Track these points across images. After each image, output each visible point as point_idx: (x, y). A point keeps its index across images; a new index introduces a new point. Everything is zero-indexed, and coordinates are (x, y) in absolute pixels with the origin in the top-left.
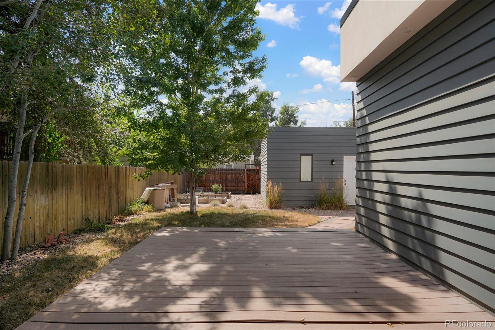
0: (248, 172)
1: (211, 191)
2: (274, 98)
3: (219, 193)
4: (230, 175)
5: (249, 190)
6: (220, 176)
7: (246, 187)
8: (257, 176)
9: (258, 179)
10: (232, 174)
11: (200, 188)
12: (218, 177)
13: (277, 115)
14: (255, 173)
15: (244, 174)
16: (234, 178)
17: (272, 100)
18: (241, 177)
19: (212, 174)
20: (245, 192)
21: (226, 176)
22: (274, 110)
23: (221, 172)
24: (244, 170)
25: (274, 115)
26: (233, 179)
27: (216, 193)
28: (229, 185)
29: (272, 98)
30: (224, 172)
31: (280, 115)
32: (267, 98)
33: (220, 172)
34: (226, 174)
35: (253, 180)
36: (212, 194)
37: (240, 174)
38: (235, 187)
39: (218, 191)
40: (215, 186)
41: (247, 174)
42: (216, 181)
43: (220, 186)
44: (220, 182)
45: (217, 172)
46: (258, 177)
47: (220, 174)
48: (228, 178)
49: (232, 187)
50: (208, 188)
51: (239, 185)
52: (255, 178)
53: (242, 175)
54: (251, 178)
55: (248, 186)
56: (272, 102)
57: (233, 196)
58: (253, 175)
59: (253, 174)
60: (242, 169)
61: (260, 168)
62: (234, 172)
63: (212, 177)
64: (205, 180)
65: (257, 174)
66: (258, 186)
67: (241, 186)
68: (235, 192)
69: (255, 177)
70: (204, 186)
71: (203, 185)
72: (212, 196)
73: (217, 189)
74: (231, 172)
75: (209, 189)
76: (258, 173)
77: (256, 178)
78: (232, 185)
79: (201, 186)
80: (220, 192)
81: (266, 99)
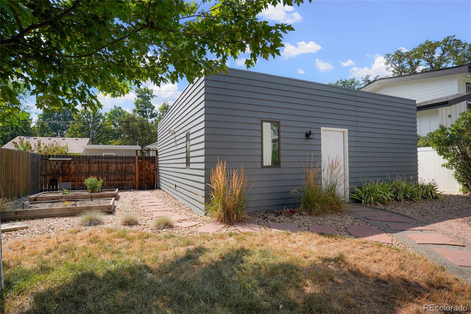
0: (140, 161)
1: (84, 188)
2: (154, 96)
3: (99, 192)
4: (113, 165)
5: (142, 183)
6: (98, 166)
7: (137, 180)
8: (152, 166)
9: (154, 170)
10: (117, 163)
11: (66, 183)
12: (95, 167)
13: (156, 112)
14: (149, 161)
15: (134, 163)
16: (120, 168)
17: (152, 97)
18: (130, 168)
19: (86, 164)
20: (137, 187)
21: (108, 166)
22: (154, 107)
23: (100, 160)
24: (134, 158)
25: (154, 112)
26: (119, 171)
27: (93, 191)
28: (112, 179)
29: (152, 95)
30: (105, 160)
31: (159, 112)
32: (147, 94)
33: (97, 160)
34: (108, 163)
35: (147, 172)
36: (86, 193)
37: (129, 163)
38: (122, 180)
39: (96, 187)
40: (90, 181)
41: (139, 163)
42: (92, 172)
43: (99, 180)
44: (98, 174)
45: (94, 160)
46: (154, 167)
47: (99, 163)
48: (110, 168)
49: (116, 180)
50: (79, 183)
51: (128, 178)
52: (150, 168)
53: (131, 165)
54: (144, 169)
55: (140, 180)
56: (151, 99)
57: (121, 194)
58: (147, 164)
59: (147, 162)
60: (131, 157)
61: (157, 155)
62: (119, 160)
63: (85, 167)
64: (74, 173)
65: (152, 163)
66: (154, 178)
67: (130, 179)
68: (122, 188)
69: (149, 166)
70: (73, 181)
71: (70, 180)
72: (85, 198)
73: (95, 185)
74: (115, 160)
75: (81, 184)
76: (154, 161)
77: (152, 167)
78: (118, 179)
79: (68, 181)
80: (100, 190)
81: (146, 96)
